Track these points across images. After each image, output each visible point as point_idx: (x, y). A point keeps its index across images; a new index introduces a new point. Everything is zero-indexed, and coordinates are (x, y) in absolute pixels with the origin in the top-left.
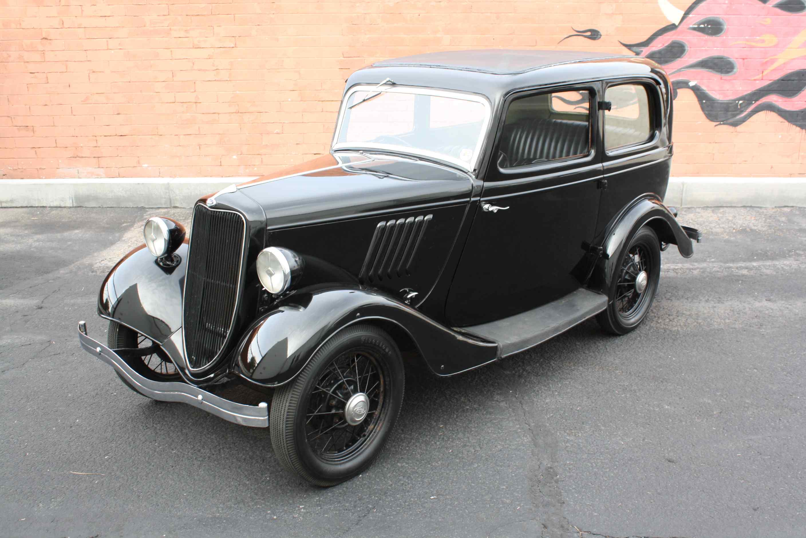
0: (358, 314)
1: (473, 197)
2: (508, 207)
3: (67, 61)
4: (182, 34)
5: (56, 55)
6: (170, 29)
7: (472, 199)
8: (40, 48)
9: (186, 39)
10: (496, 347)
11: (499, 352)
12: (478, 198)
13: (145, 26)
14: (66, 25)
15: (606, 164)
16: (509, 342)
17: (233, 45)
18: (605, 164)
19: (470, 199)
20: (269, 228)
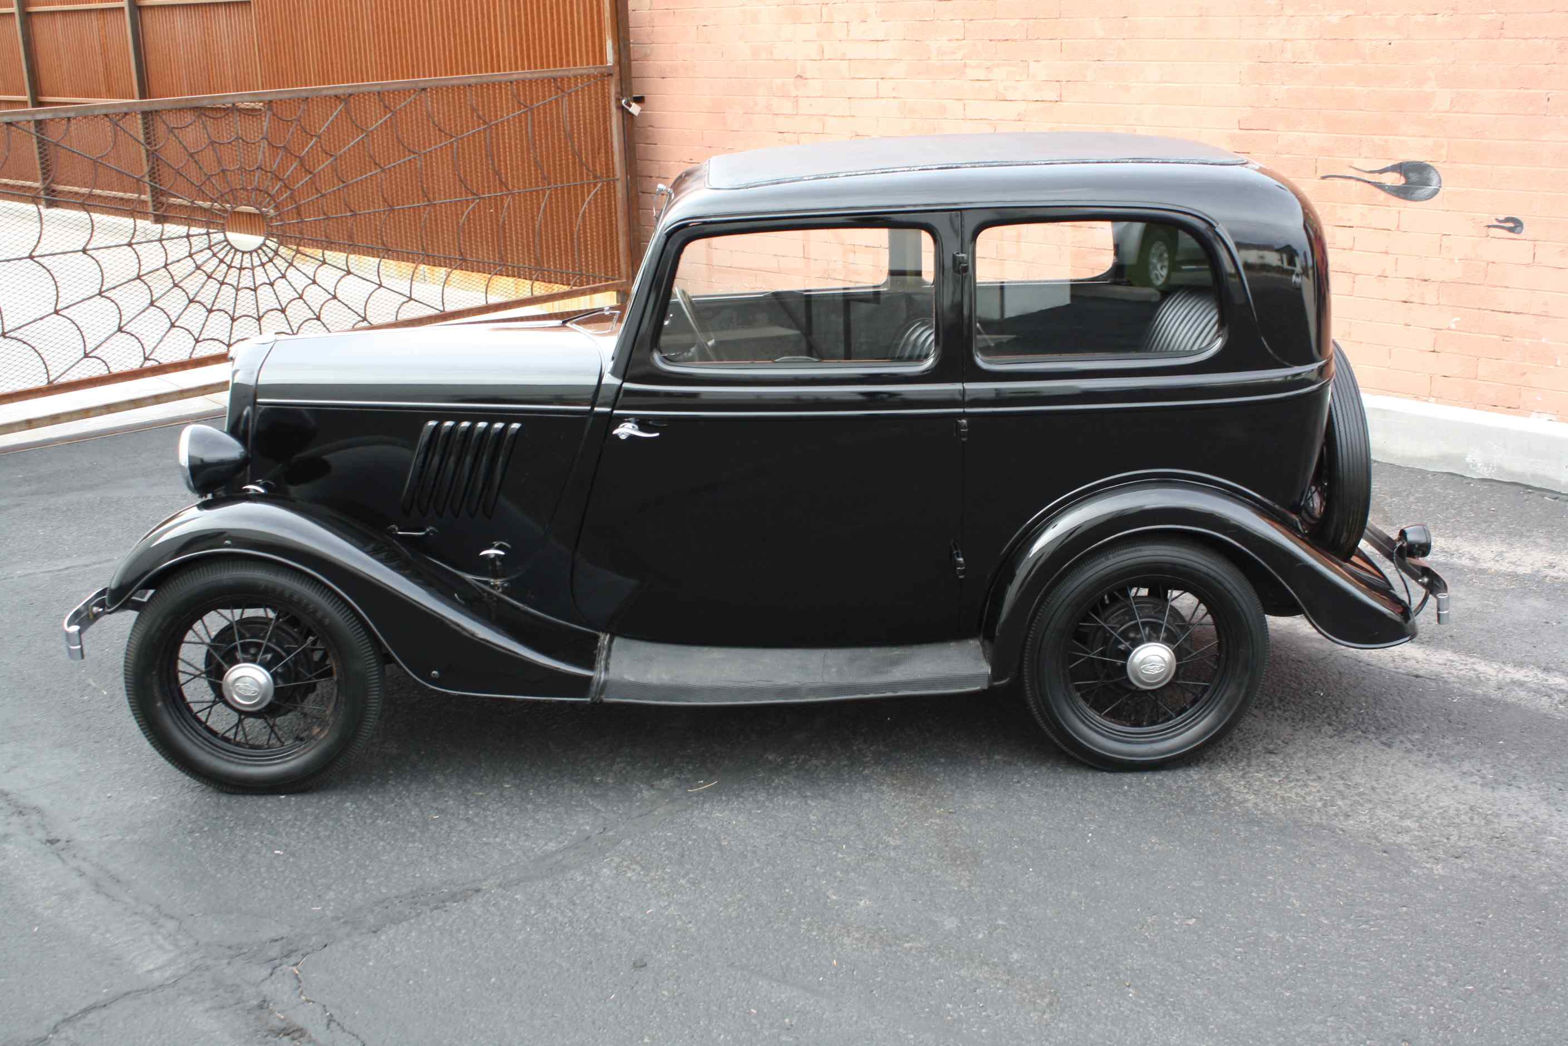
0: (228, 542)
1: (600, 406)
2: (657, 434)
3: (825, 115)
4: (981, 74)
5: (811, 105)
6: (965, 65)
7: (597, 409)
8: (794, 93)
9: (986, 84)
10: (590, 678)
11: (593, 689)
12: (608, 410)
13: (929, 59)
14: (826, 56)
15: (973, 387)
16: (632, 679)
17: (1055, 98)
18: (969, 386)
19: (592, 409)
20: (259, 400)
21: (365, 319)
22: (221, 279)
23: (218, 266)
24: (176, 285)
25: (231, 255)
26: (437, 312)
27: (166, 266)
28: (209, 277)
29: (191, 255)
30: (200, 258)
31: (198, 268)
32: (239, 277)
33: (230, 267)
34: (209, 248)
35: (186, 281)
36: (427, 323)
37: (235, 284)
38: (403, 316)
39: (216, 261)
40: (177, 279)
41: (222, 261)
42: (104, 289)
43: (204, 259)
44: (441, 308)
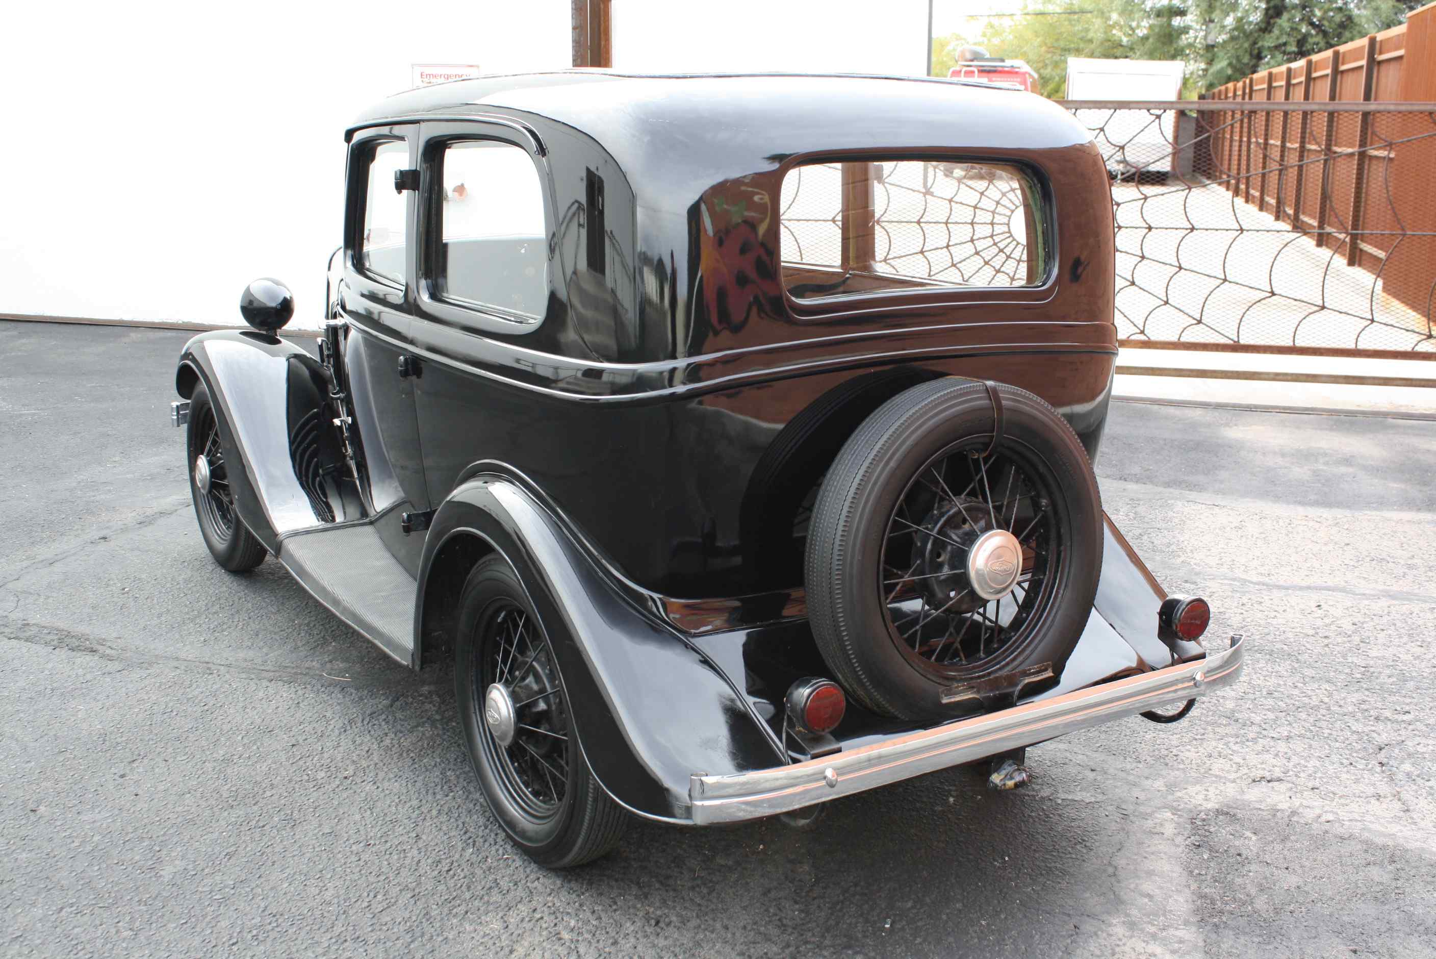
21: (1142, 332)
22: (997, 267)
23: (997, 255)
24: (954, 265)
25: (1012, 246)
26: (1232, 342)
27: (948, 246)
28: (986, 263)
29: (972, 241)
30: (980, 245)
31: (977, 253)
32: (1017, 268)
33: (1008, 257)
34: (992, 236)
35: (964, 263)
36: (1212, 350)
37: (1011, 275)
38: (1187, 338)
39: (995, 250)
40: (956, 260)
41: (1001, 251)
42: (889, 257)
43: (985, 246)
44: (1236, 339)
